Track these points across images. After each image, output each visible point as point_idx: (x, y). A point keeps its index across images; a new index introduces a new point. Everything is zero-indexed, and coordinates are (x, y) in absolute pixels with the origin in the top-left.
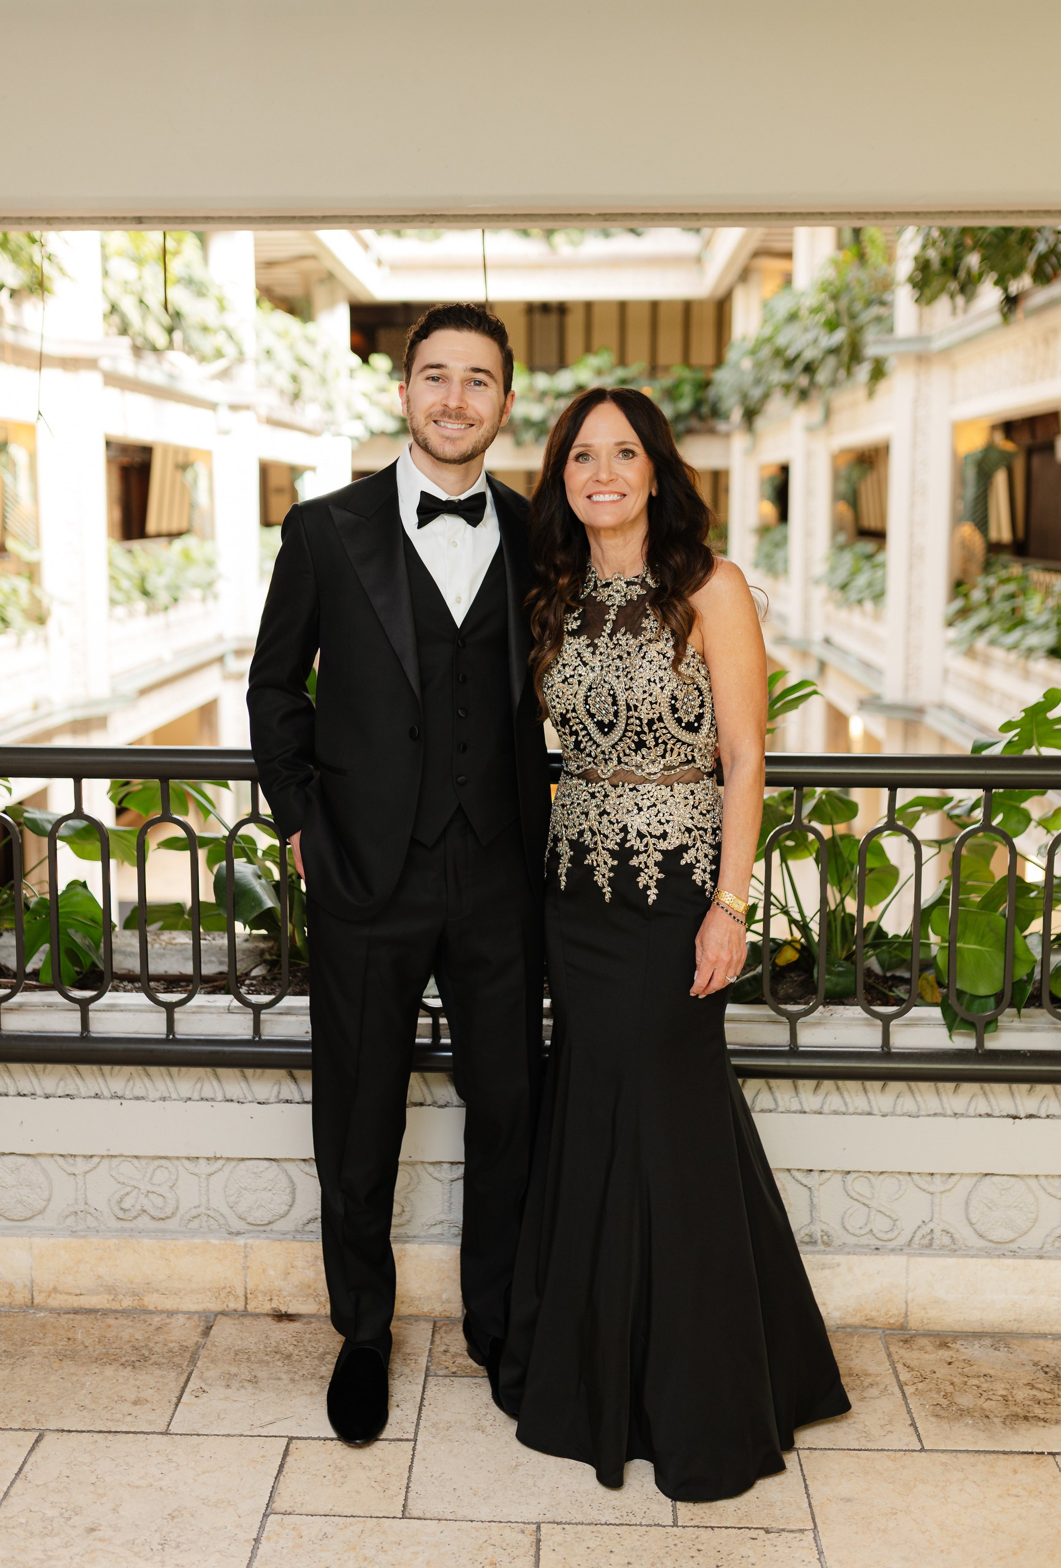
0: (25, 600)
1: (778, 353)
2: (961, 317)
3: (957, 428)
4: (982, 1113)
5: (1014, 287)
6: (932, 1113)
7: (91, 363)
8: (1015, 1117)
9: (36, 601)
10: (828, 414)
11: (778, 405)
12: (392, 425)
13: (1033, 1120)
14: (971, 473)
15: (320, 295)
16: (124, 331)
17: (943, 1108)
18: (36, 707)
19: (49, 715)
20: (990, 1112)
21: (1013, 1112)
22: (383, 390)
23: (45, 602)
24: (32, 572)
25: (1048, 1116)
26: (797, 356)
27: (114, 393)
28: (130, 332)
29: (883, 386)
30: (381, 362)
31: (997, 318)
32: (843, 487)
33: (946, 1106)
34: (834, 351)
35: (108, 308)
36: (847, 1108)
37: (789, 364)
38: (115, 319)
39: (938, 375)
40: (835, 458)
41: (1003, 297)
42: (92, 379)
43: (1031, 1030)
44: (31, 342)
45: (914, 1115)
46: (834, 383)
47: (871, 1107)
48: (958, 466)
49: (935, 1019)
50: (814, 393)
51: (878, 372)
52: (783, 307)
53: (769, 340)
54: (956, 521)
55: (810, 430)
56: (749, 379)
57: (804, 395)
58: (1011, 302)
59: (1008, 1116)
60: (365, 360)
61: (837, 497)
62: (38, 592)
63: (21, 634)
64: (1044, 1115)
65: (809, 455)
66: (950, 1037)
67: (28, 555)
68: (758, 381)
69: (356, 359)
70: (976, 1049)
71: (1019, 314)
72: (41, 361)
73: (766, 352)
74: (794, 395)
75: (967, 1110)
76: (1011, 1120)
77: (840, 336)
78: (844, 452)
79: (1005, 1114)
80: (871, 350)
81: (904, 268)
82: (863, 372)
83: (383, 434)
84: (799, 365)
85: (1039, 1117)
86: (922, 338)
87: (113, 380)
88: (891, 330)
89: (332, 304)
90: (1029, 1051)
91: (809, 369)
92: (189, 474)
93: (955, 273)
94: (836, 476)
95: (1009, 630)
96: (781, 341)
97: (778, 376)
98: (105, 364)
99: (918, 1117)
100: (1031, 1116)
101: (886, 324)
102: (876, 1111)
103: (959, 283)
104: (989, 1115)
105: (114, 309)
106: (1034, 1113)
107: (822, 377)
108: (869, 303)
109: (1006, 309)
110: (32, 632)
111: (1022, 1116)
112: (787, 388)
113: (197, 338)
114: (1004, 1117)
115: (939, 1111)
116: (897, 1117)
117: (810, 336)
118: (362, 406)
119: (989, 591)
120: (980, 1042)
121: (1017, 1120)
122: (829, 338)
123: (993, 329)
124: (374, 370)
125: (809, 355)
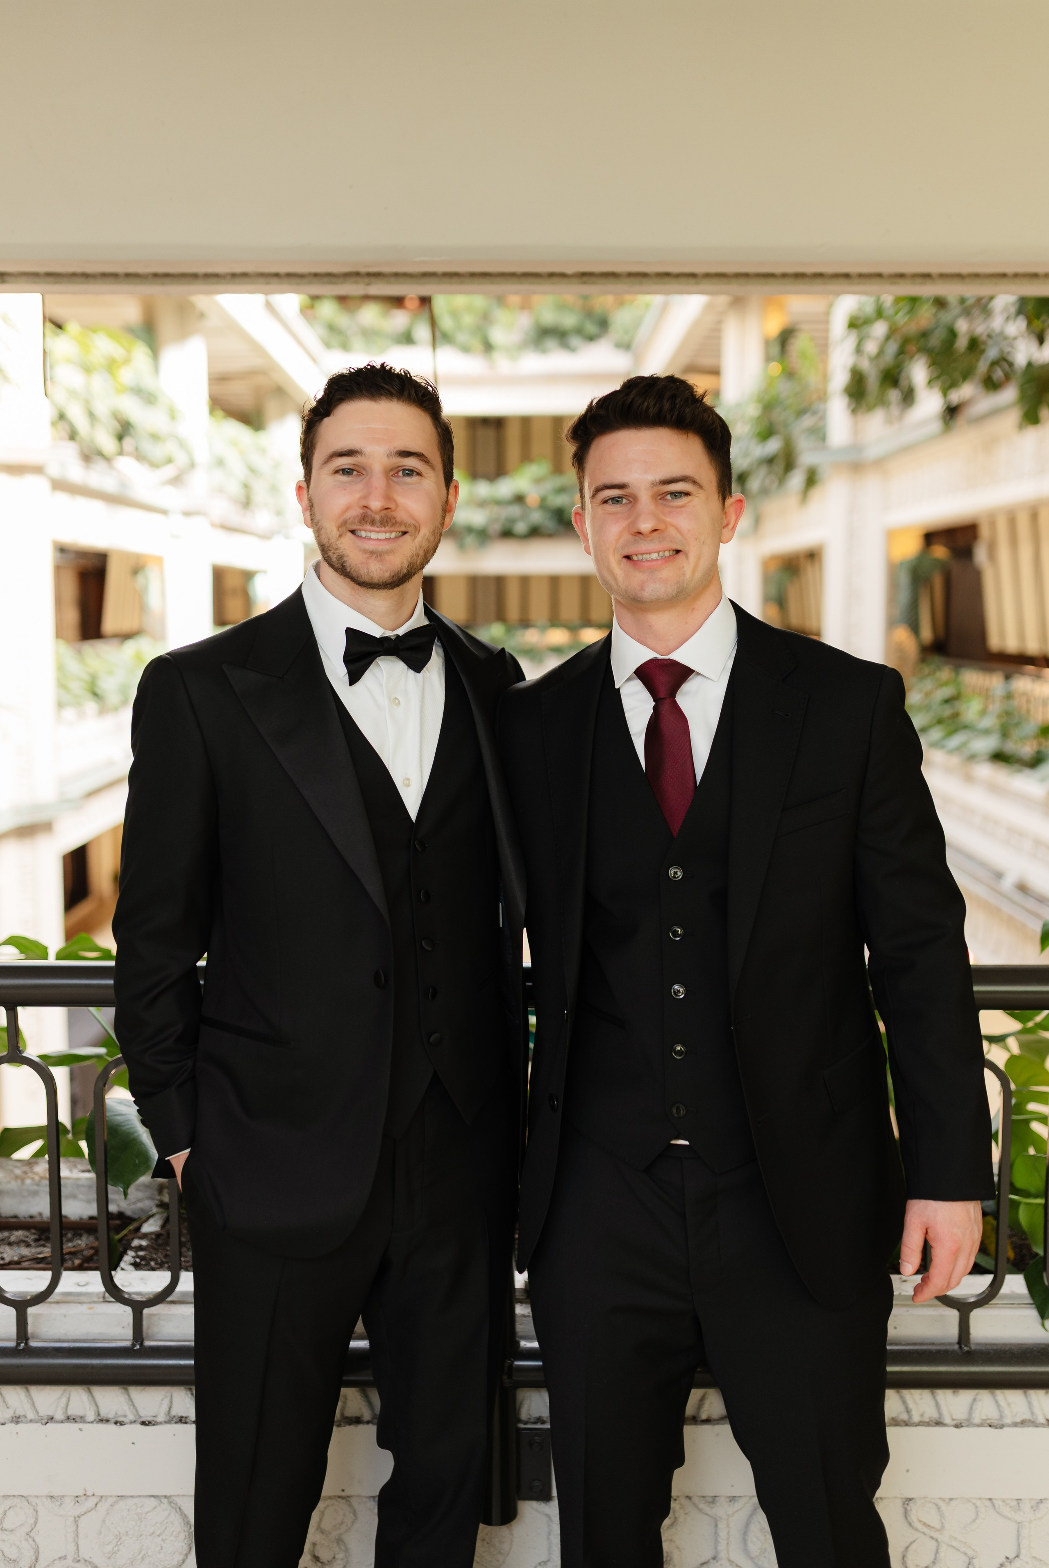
2: (893, 427)
3: (891, 535)
5: (955, 397)
6: (1018, 1420)
7: (38, 470)
10: (756, 522)
14: (904, 579)
15: (271, 407)
16: (72, 437)
17: (1032, 1413)
27: (62, 498)
28: (78, 438)
29: (816, 494)
31: (936, 426)
32: (773, 591)
33: (1037, 1411)
34: (770, 461)
35: (55, 416)
36: (910, 1417)
38: (63, 426)
39: (871, 484)
40: (764, 563)
41: (945, 408)
42: (38, 484)
45: (996, 1422)
46: (765, 492)
47: (940, 1414)
48: (893, 570)
49: (1019, 1296)
51: (812, 480)
54: (891, 624)
58: (952, 412)
61: (766, 599)
65: (739, 562)
66: (1043, 1325)
71: (961, 422)
77: (773, 446)
78: (775, 558)
80: (807, 457)
81: (839, 379)
82: (797, 480)
86: (856, 447)
87: (60, 485)
88: (823, 440)
89: (282, 414)
91: (742, 478)
92: (140, 579)
93: (894, 383)
94: (766, 579)
95: (951, 733)
98: (54, 471)
99: (1002, 1427)
101: (819, 434)
102: (947, 1420)
103: (902, 393)
105: (62, 417)
107: (753, 486)
108: (801, 412)
109: (945, 418)
113: (148, 447)
115: (1027, 1416)
116: (975, 1429)
117: (742, 446)
119: (928, 695)
122: (763, 449)
123: (931, 439)
125: (742, 464)
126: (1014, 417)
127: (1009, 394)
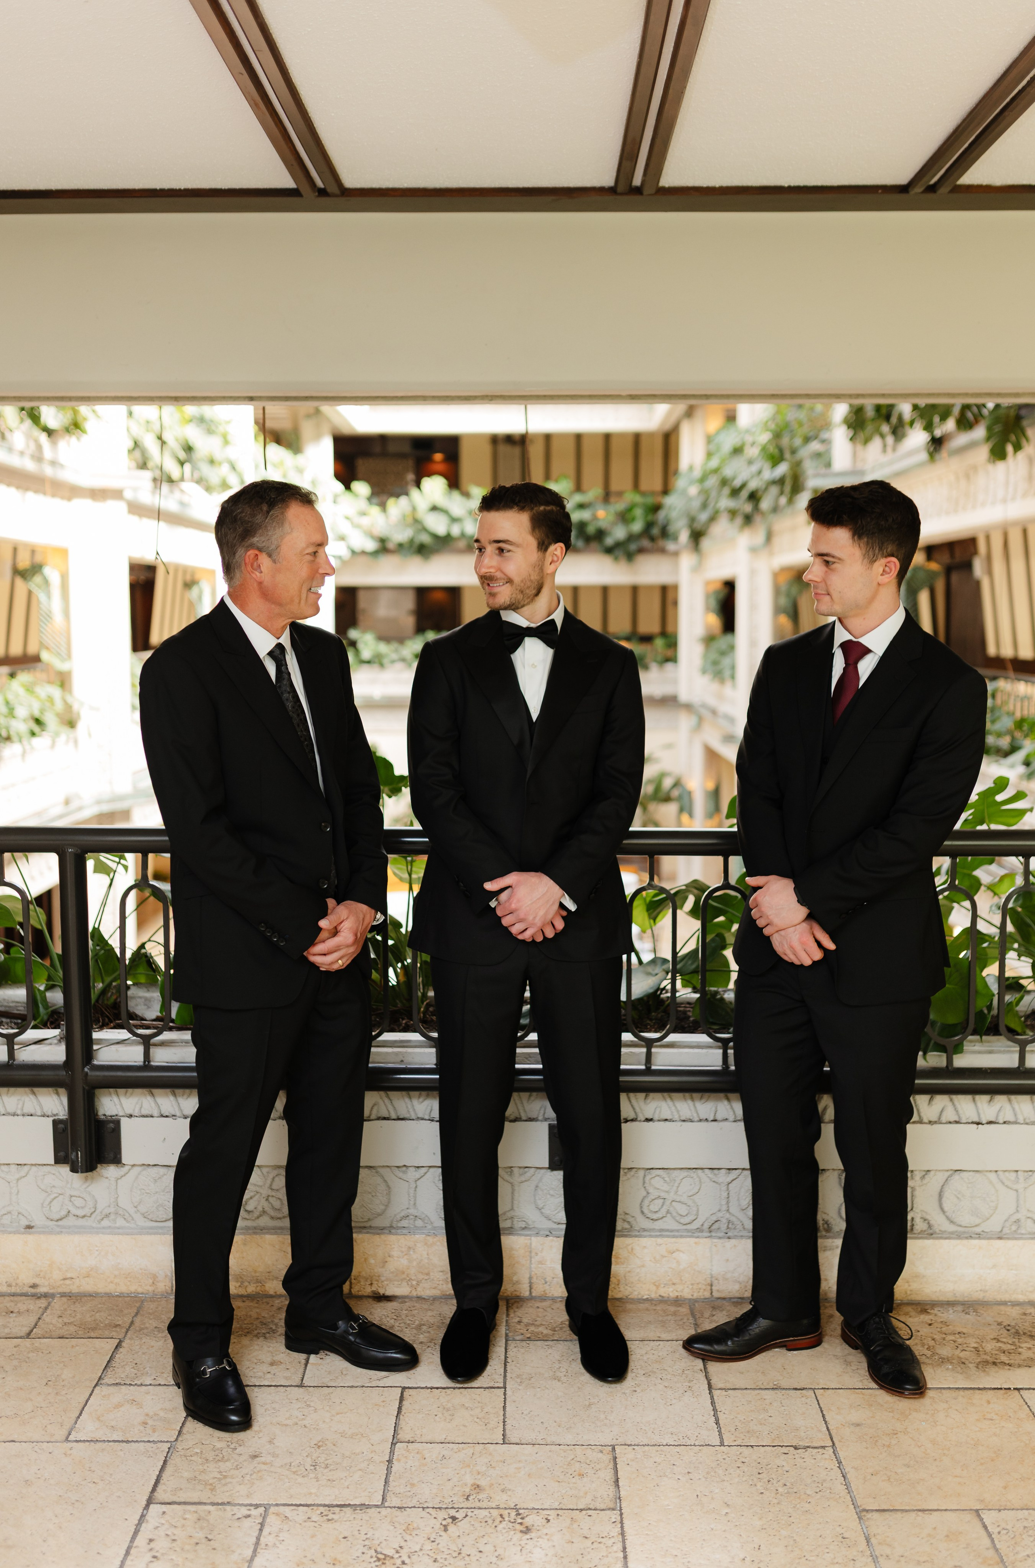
0: (59, 706)
1: (724, 482)
2: (890, 455)
4: (952, 1120)
5: (939, 431)
7: (117, 494)
8: (978, 1124)
9: (68, 707)
10: (769, 537)
11: (722, 528)
12: (371, 546)
13: (993, 1126)
15: (307, 429)
16: (143, 465)
18: (67, 802)
19: (80, 809)
20: (957, 1120)
21: (976, 1119)
22: (363, 514)
23: (76, 707)
24: (63, 681)
25: (1005, 1123)
26: (743, 486)
27: (137, 520)
28: (150, 464)
30: (361, 488)
31: (924, 456)
32: (783, 601)
35: (131, 444)
37: (735, 493)
38: (137, 454)
40: (776, 575)
41: (929, 439)
42: (117, 508)
43: (991, 1052)
44: (68, 476)
46: (775, 509)
50: (758, 519)
52: (728, 441)
53: (716, 471)
55: (753, 550)
56: (696, 504)
57: (748, 519)
58: (937, 443)
59: (973, 1123)
60: (348, 487)
61: (778, 610)
62: (69, 699)
63: (57, 734)
64: (1001, 1121)
65: (753, 573)
67: (62, 666)
68: (704, 506)
69: (339, 486)
70: (947, 1067)
71: (944, 453)
72: (72, 492)
73: (712, 482)
74: (739, 520)
75: (939, 1118)
76: (975, 1125)
77: (783, 469)
78: (784, 569)
79: (970, 1121)
81: (839, 414)
83: (363, 553)
84: (745, 494)
85: (998, 1123)
87: (137, 509)
88: (828, 465)
89: (318, 437)
90: (989, 1068)
91: (754, 497)
92: (195, 591)
93: (888, 418)
94: (777, 591)
96: (728, 472)
97: (725, 502)
98: (128, 494)
100: (990, 1123)
101: (824, 459)
103: (891, 428)
104: (957, 1122)
105: (136, 444)
106: (993, 1119)
107: (765, 504)
108: (807, 440)
109: (932, 449)
110: (65, 734)
111: (984, 1122)
112: (733, 513)
113: (206, 470)
114: (969, 1123)
117: (754, 468)
118: (345, 528)
120: (950, 1061)
121: (980, 1126)
122: (772, 472)
123: (920, 465)
124: (356, 495)
125: (753, 485)
126: (984, 452)
127: (980, 432)
